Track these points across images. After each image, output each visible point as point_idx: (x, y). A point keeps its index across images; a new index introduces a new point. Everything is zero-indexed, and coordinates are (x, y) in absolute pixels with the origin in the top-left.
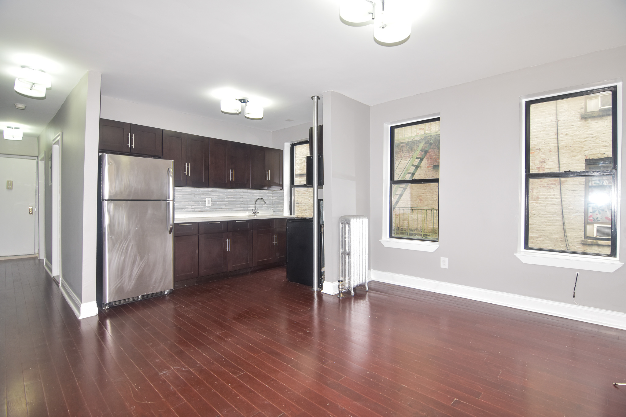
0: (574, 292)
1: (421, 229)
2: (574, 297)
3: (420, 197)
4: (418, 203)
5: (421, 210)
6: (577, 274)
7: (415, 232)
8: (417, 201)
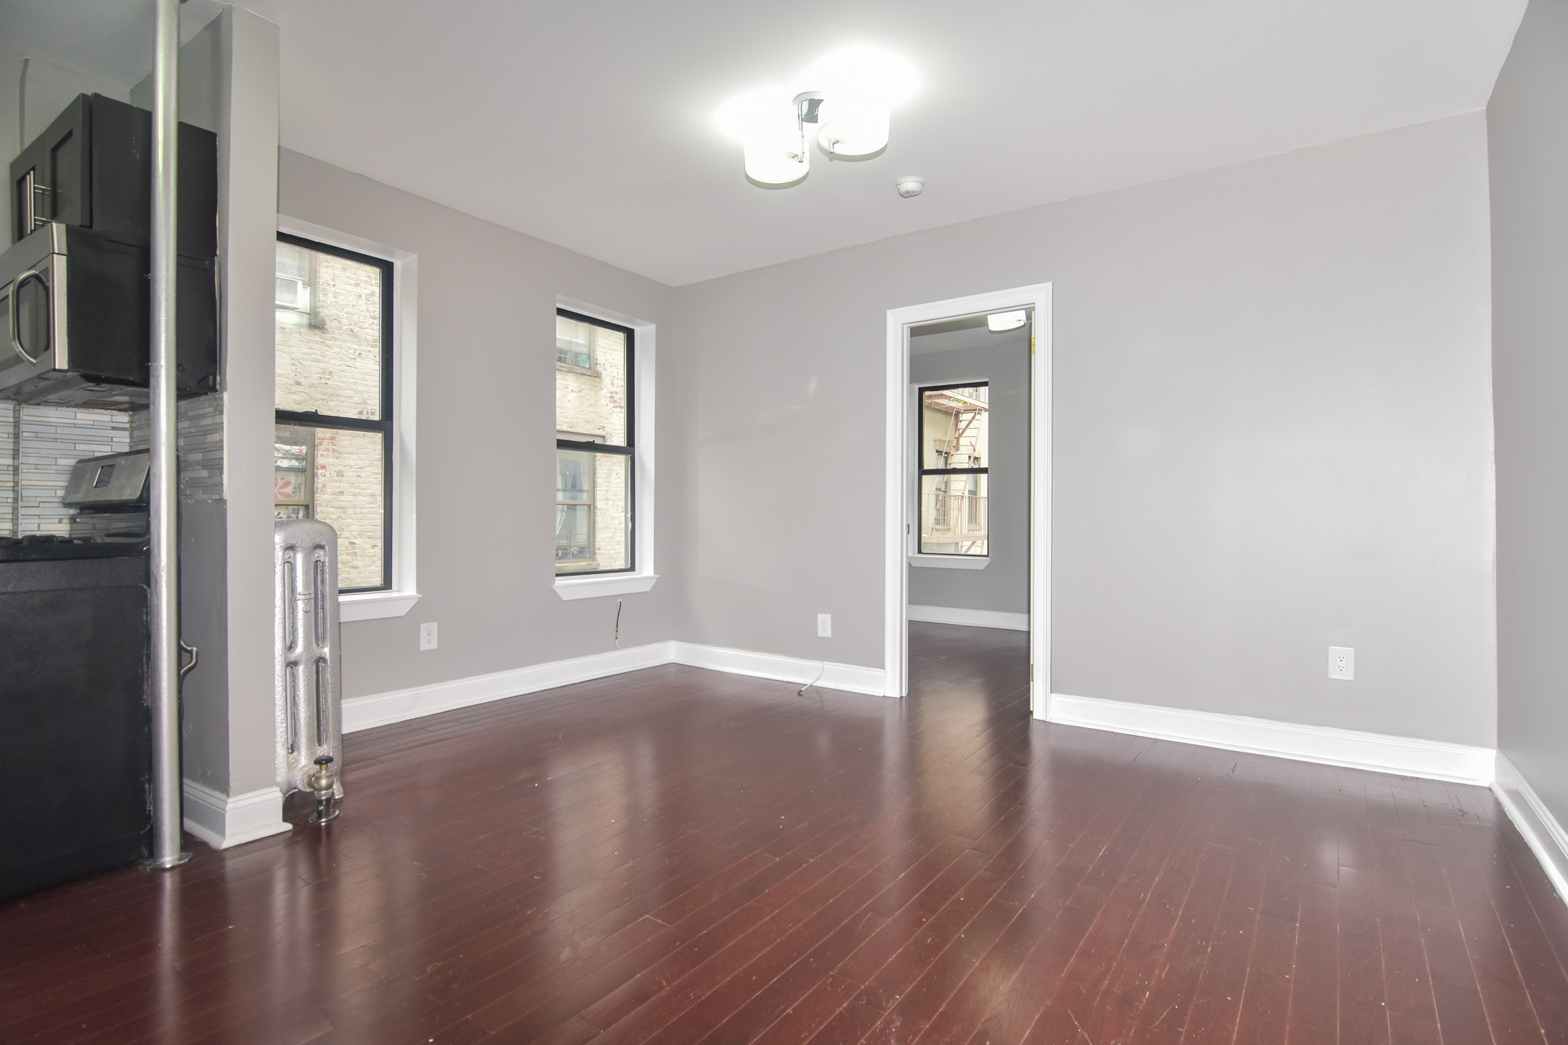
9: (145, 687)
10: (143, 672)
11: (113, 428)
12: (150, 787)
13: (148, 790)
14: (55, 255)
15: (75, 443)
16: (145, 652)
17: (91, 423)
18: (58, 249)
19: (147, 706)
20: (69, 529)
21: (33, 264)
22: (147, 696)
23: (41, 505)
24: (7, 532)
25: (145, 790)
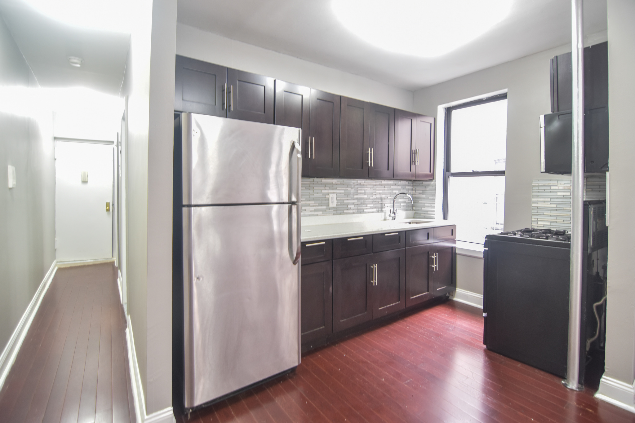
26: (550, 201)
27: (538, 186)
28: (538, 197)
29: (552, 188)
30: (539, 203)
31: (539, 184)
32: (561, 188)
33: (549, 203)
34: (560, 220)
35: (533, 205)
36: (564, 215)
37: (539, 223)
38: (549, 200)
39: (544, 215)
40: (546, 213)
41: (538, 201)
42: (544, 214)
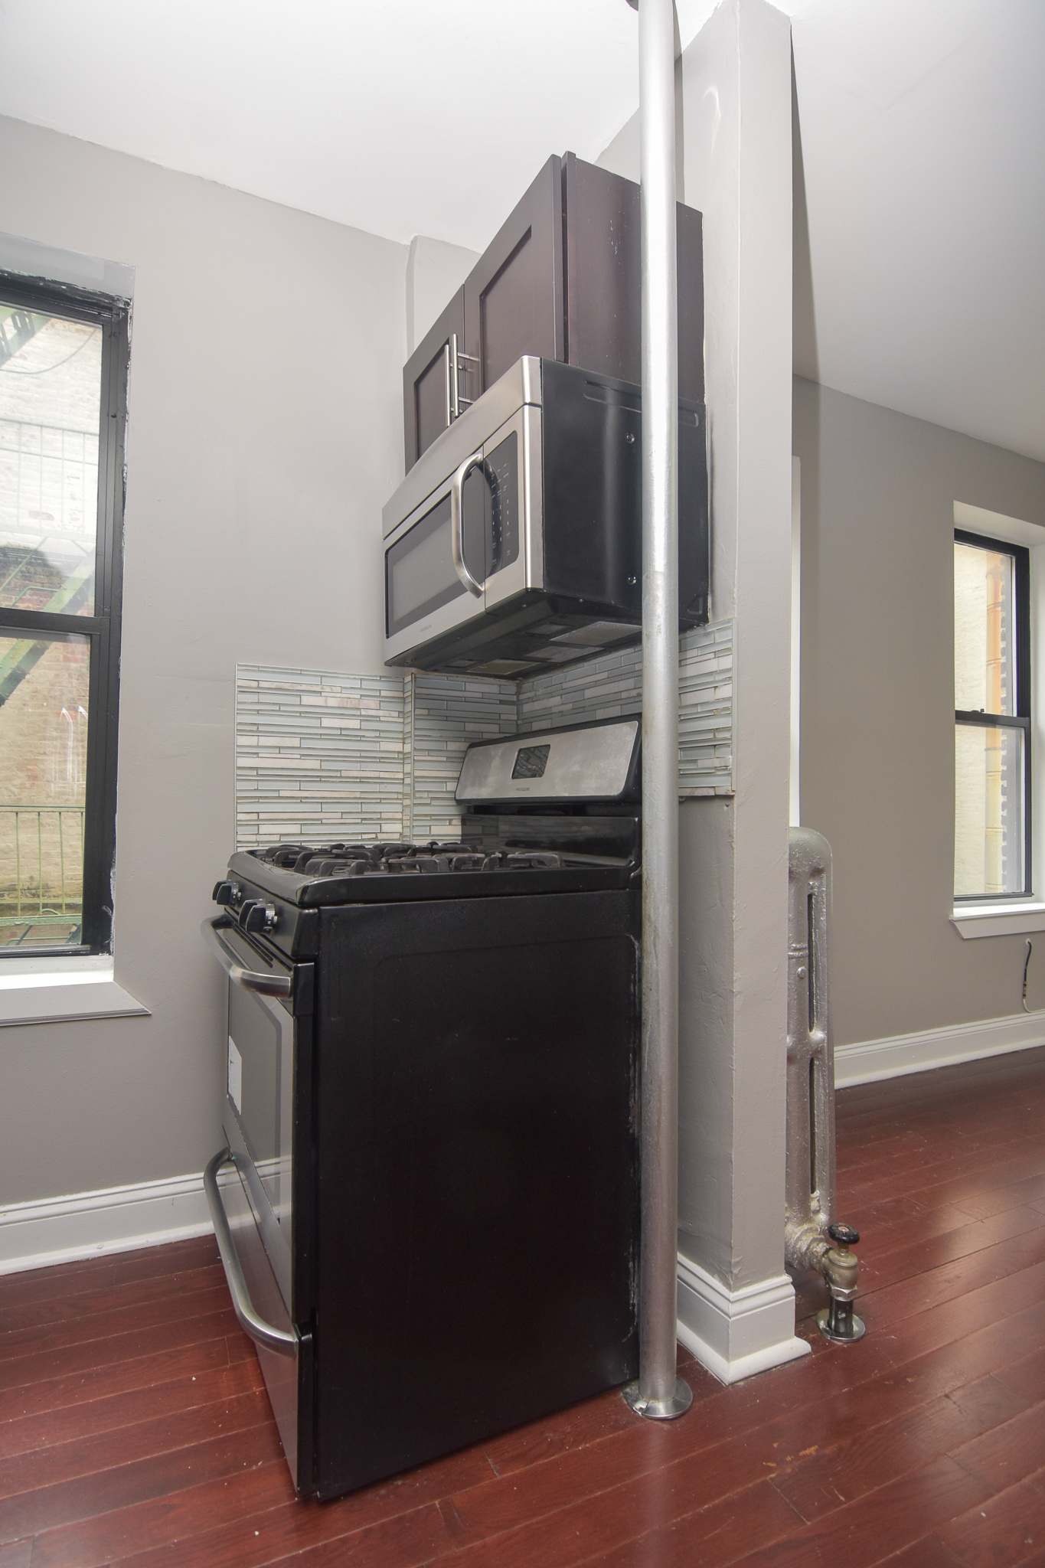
0: (1025, 985)
1: (33, 886)
2: (1024, 995)
3: (29, 767)
4: (22, 787)
5: (34, 816)
6: (1028, 944)
7: (6, 897)
8: (17, 782)
9: (631, 1103)
10: (629, 1077)
11: (502, 702)
12: (634, 1267)
13: (632, 1271)
14: (526, 407)
15: (464, 722)
16: (631, 1045)
17: (480, 695)
18: (532, 397)
19: (633, 1134)
20: (460, 833)
21: (479, 444)
22: (634, 1117)
23: (433, 803)
24: (397, 836)
25: (628, 1270)
26: (300, 748)
27: (258, 691)
28: (256, 730)
29: (307, 700)
30: (263, 753)
31: (263, 684)
32: (332, 702)
33: (296, 754)
34: (332, 813)
35: (242, 762)
36: (343, 795)
37: (263, 829)
38: (296, 742)
39: (279, 797)
40: (288, 789)
41: (258, 746)
42: (282, 794)
